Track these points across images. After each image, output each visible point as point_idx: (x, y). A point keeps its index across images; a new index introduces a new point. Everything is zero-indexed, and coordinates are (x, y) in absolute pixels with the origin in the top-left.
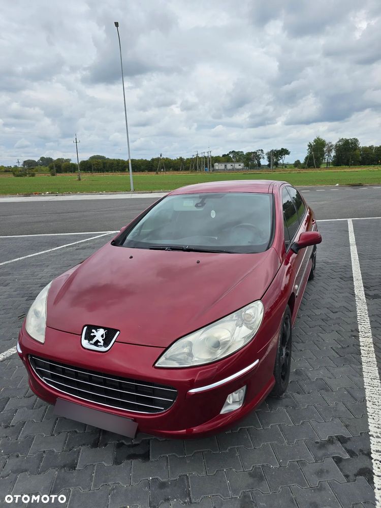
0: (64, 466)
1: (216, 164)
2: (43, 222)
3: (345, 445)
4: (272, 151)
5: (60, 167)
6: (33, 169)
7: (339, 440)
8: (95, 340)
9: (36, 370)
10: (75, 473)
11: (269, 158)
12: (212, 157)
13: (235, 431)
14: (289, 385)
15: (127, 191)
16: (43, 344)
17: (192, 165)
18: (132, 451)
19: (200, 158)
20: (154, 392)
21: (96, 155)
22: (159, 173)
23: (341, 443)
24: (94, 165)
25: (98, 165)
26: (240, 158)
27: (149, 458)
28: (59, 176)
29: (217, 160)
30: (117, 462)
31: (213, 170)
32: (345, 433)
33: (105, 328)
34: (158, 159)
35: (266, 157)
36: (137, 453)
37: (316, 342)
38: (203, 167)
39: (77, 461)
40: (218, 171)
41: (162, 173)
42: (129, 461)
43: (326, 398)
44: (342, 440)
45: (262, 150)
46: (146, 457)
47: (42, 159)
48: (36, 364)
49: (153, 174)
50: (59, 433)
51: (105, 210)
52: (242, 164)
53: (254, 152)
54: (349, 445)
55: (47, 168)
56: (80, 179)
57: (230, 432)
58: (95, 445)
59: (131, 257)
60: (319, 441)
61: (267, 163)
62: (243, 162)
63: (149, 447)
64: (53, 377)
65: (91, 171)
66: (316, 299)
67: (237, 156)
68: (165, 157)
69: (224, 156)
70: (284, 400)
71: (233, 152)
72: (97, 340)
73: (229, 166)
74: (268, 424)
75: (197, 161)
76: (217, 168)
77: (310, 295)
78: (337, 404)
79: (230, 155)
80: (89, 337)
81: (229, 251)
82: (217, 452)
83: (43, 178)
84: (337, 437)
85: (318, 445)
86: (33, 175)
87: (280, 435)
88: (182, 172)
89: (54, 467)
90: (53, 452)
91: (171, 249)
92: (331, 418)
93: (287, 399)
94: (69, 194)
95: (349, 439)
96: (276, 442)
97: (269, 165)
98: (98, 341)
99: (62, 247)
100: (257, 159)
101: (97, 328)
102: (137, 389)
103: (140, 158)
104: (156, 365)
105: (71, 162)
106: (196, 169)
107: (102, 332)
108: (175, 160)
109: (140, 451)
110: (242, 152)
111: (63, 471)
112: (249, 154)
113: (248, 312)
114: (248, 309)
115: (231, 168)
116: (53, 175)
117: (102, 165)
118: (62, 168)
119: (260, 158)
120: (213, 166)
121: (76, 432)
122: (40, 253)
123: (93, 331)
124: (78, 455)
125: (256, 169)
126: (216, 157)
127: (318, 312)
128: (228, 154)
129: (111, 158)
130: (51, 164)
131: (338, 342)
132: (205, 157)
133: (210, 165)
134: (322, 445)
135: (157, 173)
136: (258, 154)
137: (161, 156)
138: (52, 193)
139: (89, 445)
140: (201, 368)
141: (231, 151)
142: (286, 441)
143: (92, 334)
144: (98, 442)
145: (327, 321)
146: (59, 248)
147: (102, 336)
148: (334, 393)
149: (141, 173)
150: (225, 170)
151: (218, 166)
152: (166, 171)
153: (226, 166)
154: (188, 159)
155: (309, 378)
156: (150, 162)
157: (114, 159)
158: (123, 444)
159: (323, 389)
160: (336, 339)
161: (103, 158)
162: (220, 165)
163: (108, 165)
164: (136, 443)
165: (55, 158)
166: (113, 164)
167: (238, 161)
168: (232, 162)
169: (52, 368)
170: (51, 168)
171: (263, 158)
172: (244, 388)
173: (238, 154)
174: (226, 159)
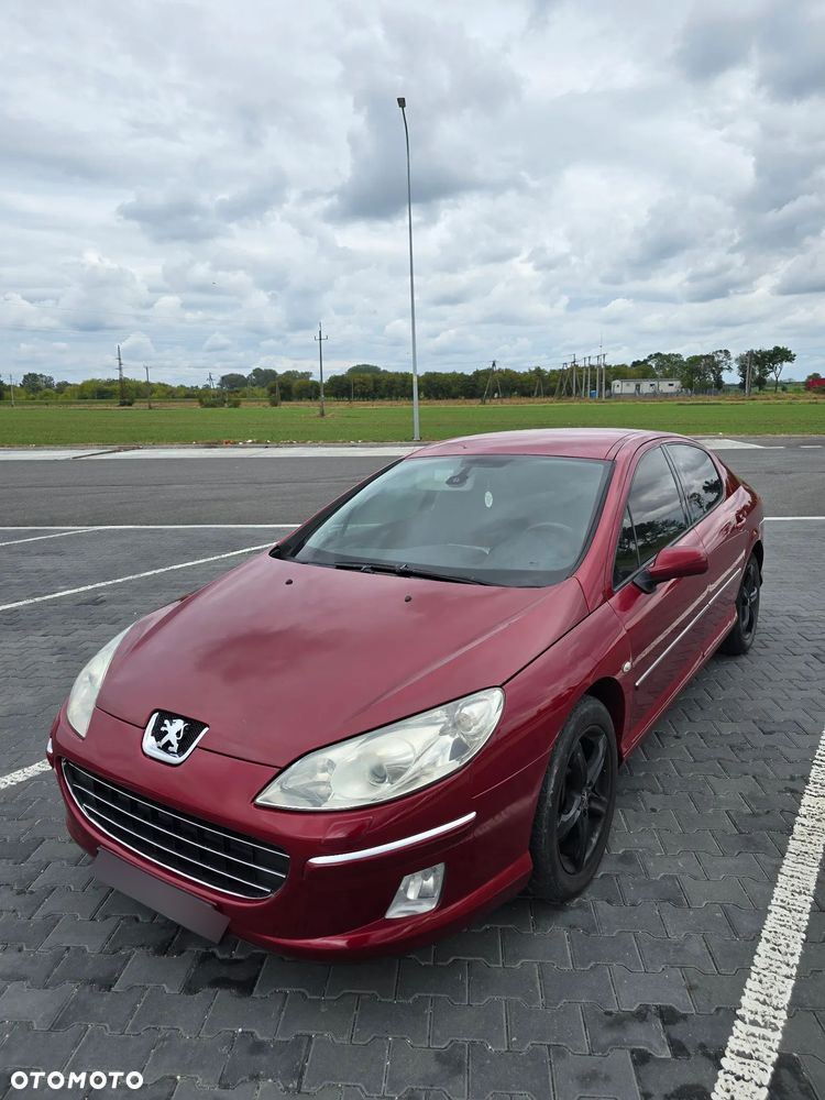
0: (93, 982)
1: (617, 382)
2: (223, 500)
3: (669, 1027)
4: (751, 354)
5: (288, 389)
6: (237, 392)
7: (662, 1017)
8: (164, 741)
9: (74, 789)
10: (108, 996)
11: (742, 369)
12: (608, 368)
13: (441, 964)
14: (595, 882)
15: (406, 440)
16: (83, 739)
17: (562, 385)
18: (224, 972)
19: (580, 370)
20: (255, 856)
21: (361, 364)
22: (488, 401)
23: (664, 1023)
24: (355, 385)
25: (366, 386)
26: (672, 370)
27: (252, 991)
28: (286, 407)
29: (619, 372)
30: (190, 988)
31: (609, 396)
32: (680, 1001)
33: (185, 719)
34: (487, 373)
35: (735, 366)
36: (232, 978)
37: (695, 795)
38: (586, 388)
39: (119, 975)
40: (619, 397)
41: (494, 401)
42: (212, 991)
43: (667, 920)
44: (668, 1016)
45: (726, 352)
46: (246, 988)
47: (257, 372)
48: (75, 777)
49: (475, 404)
50: (107, 917)
51: (351, 478)
52: (677, 383)
53: (707, 356)
54: (678, 1031)
55: (265, 389)
56: (322, 414)
57: (431, 963)
58: (163, 949)
59: (290, 582)
60: (614, 1010)
61: (738, 380)
62: (681, 378)
63: (259, 971)
64: (99, 805)
65: (349, 397)
66: (734, 700)
67: (666, 365)
68: (503, 368)
69: (635, 364)
70: (571, 912)
71: (658, 355)
72: (169, 741)
73: (646, 387)
74: (516, 958)
75: (572, 376)
76: (617, 390)
77: (724, 689)
78: (688, 937)
79: (649, 363)
80: (159, 734)
81: (484, 580)
82: (390, 1000)
83: (255, 410)
84: (658, 1007)
85: (608, 1018)
86: (236, 405)
87: (534, 984)
88: (537, 400)
89: (75, 980)
90: (84, 951)
91: (372, 568)
92: (663, 966)
93: (578, 912)
94: (291, 445)
95: (685, 1017)
96: (519, 999)
97: (742, 386)
98: (169, 744)
99: (241, 552)
100: (713, 372)
101: (172, 716)
102: (227, 846)
103: (450, 371)
104: (258, 801)
105: (311, 379)
106: (569, 394)
107: (179, 725)
108: (525, 373)
109: (240, 974)
110: (678, 356)
111: (88, 989)
112: (696, 360)
113: (466, 711)
114: (467, 705)
115: (651, 390)
116: (274, 404)
117: (372, 385)
118: (294, 392)
119: (722, 369)
120: (608, 386)
121: (137, 919)
122: (196, 562)
123: (167, 722)
124: (125, 964)
125: (710, 394)
126: (617, 368)
127: (727, 728)
128: (645, 361)
129: (390, 370)
130: (272, 383)
131: (750, 798)
132: (592, 367)
133: (601, 385)
134: (617, 1021)
135: (484, 403)
136: (716, 359)
137: (494, 365)
138: (258, 443)
139: (151, 949)
140: (340, 816)
141: (653, 353)
142: (541, 1000)
143: (163, 729)
144: (170, 944)
145: (742, 750)
146: (235, 553)
147: (178, 734)
148: (691, 913)
149: (451, 401)
150: (637, 395)
151: (619, 387)
152: (504, 397)
153: (638, 386)
154: (553, 371)
155: (647, 873)
156: (470, 377)
157: (397, 373)
158: (213, 954)
159: (669, 900)
160: (746, 793)
161: (375, 370)
162: (624, 384)
163: (383, 386)
164: (239, 957)
165: (280, 371)
166: (393, 382)
167: (667, 376)
168: (655, 377)
169: (97, 788)
170: (272, 391)
171: (730, 368)
172: (440, 868)
173: (669, 361)
174: (641, 370)
